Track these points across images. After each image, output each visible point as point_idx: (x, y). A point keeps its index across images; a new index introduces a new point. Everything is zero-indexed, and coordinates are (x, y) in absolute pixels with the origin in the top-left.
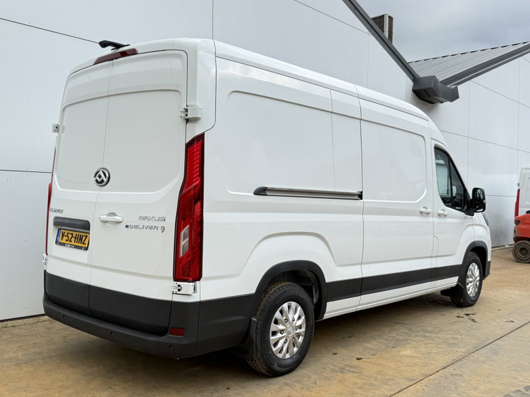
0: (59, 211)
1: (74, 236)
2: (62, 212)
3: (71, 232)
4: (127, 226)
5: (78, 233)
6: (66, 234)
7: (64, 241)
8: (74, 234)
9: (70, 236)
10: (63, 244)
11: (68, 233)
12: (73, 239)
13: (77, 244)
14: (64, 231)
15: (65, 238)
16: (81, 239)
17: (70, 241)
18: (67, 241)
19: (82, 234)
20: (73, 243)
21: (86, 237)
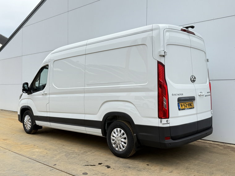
0: (181, 94)
1: (187, 104)
2: (182, 94)
3: (185, 103)
4: (205, 96)
5: (188, 103)
6: (183, 104)
7: (183, 108)
8: (187, 103)
9: (185, 105)
10: (184, 109)
11: (184, 104)
12: (187, 106)
13: (190, 107)
14: (181, 103)
15: (183, 106)
16: (191, 105)
17: (186, 107)
18: (185, 107)
19: (190, 103)
20: (188, 107)
21: (192, 103)
